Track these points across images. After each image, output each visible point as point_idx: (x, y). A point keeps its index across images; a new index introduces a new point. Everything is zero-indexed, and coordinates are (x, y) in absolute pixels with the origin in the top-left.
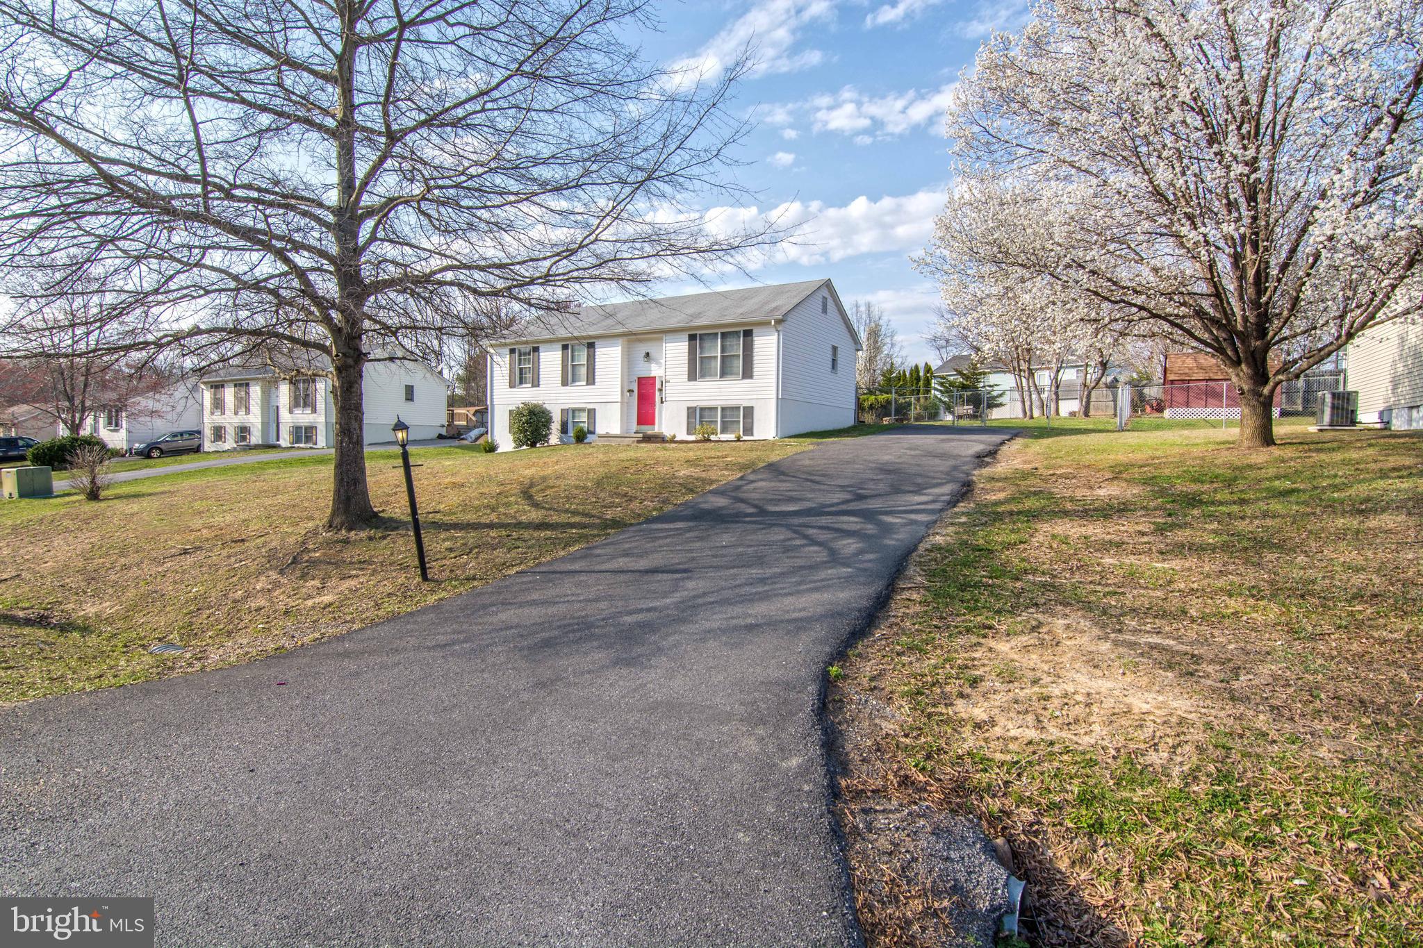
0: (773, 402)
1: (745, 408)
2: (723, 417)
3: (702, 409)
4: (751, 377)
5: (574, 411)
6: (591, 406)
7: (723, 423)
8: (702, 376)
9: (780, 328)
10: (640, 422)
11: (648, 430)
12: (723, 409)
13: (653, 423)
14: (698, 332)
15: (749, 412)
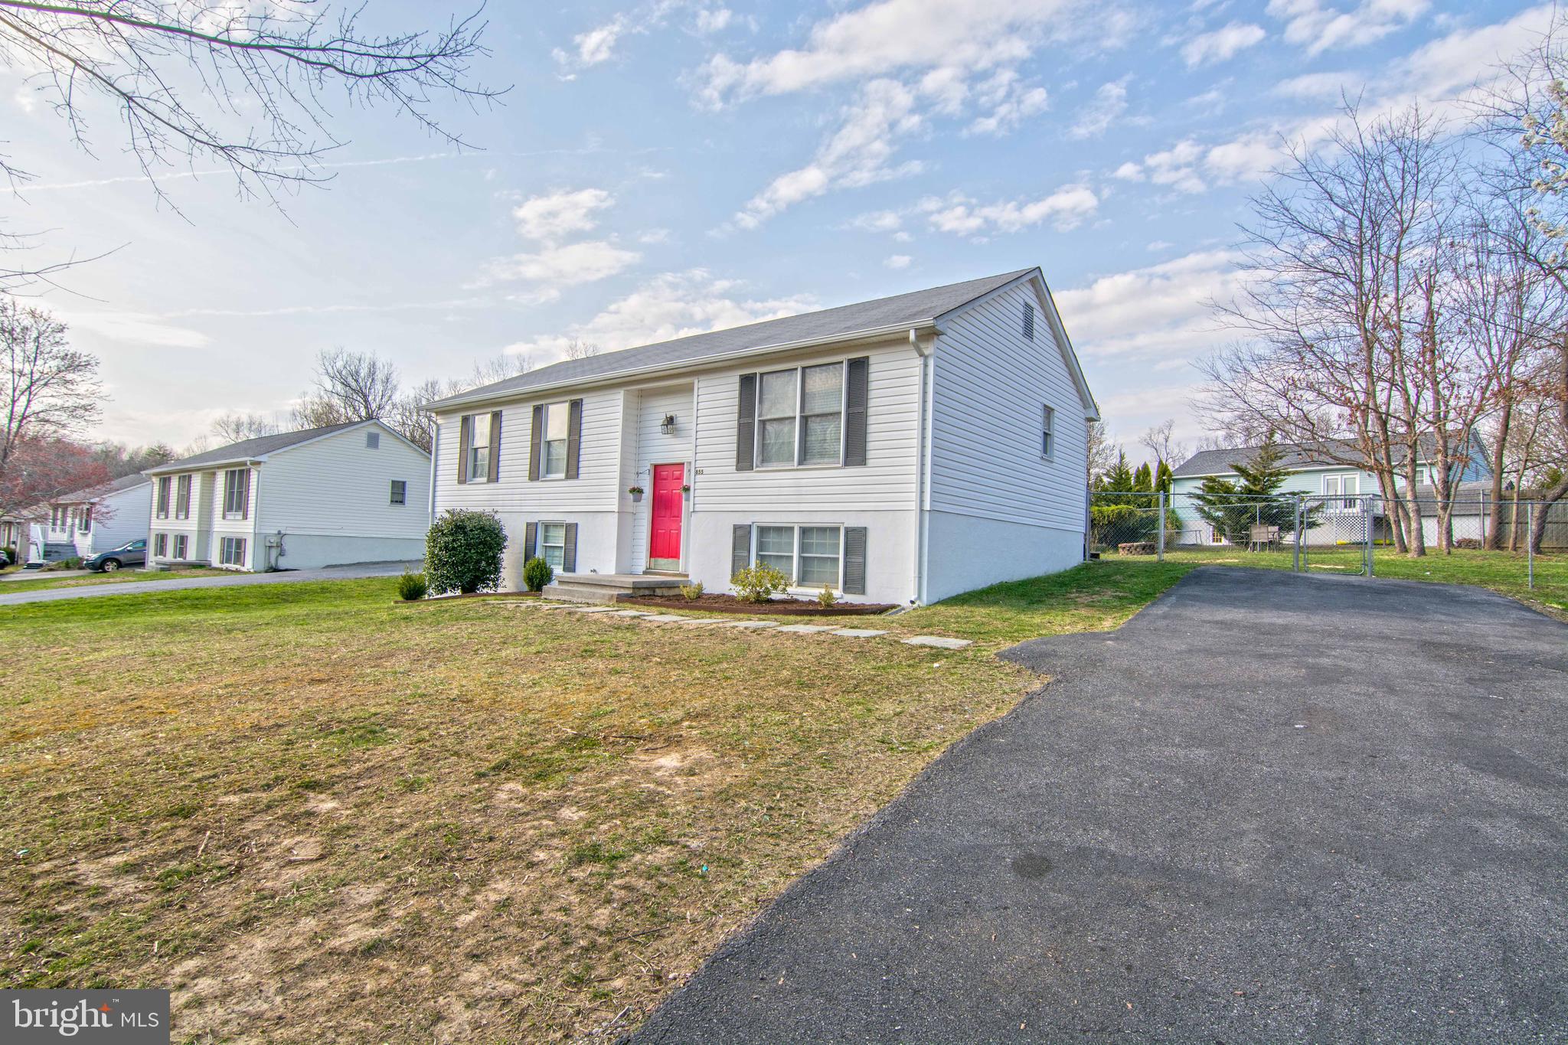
0: (913, 519)
1: (848, 531)
2: (803, 548)
3: (763, 531)
4: (862, 461)
5: (547, 526)
6: (570, 519)
7: (804, 561)
8: (764, 460)
9: (929, 349)
10: (655, 552)
11: (667, 570)
12: (805, 531)
13: (675, 554)
14: (758, 370)
15: (857, 539)
